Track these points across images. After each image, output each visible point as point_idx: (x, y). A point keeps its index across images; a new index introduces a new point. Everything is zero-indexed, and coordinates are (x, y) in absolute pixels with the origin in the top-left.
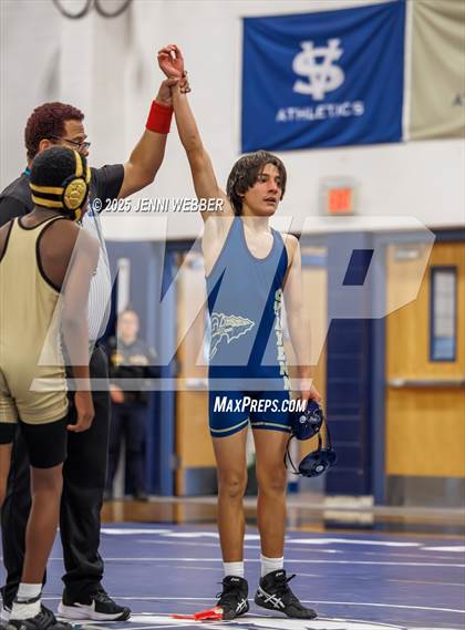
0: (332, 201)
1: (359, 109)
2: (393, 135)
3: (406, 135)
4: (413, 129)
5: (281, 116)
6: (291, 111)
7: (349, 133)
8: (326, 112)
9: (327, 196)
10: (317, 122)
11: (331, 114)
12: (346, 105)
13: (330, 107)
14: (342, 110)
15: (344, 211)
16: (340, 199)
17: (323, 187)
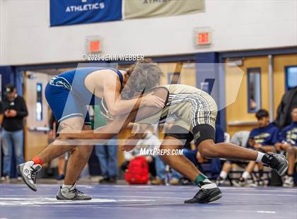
0: (92, 46)
1: (102, 6)
2: (119, 18)
3: (123, 17)
4: (126, 14)
5: (68, 10)
6: (72, 7)
7: (99, 16)
8: (88, 7)
9: (89, 43)
10: (84, 12)
11: (90, 8)
12: (97, 4)
13: (90, 5)
14: (94, 6)
15: (97, 51)
16: (95, 45)
17: (87, 40)
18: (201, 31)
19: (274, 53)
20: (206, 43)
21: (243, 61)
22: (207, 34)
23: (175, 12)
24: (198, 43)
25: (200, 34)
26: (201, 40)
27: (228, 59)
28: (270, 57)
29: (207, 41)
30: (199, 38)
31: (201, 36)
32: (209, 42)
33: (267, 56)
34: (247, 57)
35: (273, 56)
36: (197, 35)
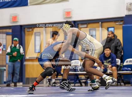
0: (13, 19)
2: (26, 5)
3: (29, 4)
5: (1, 1)
7: (16, 5)
9: (12, 17)
10: (9, 2)
15: (15, 21)
16: (14, 18)
17: (11, 16)
18: (67, 11)
19: (102, 21)
20: (69, 16)
21: (87, 25)
22: (70, 12)
23: (54, 2)
24: (65, 17)
25: (66, 12)
26: (67, 15)
27: (80, 24)
28: (100, 23)
29: (70, 15)
30: (66, 14)
31: (67, 13)
32: (71, 16)
33: (99, 22)
34: (89, 23)
35: (102, 22)
36: (65, 13)
